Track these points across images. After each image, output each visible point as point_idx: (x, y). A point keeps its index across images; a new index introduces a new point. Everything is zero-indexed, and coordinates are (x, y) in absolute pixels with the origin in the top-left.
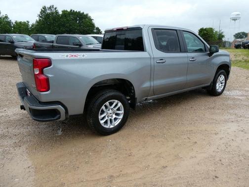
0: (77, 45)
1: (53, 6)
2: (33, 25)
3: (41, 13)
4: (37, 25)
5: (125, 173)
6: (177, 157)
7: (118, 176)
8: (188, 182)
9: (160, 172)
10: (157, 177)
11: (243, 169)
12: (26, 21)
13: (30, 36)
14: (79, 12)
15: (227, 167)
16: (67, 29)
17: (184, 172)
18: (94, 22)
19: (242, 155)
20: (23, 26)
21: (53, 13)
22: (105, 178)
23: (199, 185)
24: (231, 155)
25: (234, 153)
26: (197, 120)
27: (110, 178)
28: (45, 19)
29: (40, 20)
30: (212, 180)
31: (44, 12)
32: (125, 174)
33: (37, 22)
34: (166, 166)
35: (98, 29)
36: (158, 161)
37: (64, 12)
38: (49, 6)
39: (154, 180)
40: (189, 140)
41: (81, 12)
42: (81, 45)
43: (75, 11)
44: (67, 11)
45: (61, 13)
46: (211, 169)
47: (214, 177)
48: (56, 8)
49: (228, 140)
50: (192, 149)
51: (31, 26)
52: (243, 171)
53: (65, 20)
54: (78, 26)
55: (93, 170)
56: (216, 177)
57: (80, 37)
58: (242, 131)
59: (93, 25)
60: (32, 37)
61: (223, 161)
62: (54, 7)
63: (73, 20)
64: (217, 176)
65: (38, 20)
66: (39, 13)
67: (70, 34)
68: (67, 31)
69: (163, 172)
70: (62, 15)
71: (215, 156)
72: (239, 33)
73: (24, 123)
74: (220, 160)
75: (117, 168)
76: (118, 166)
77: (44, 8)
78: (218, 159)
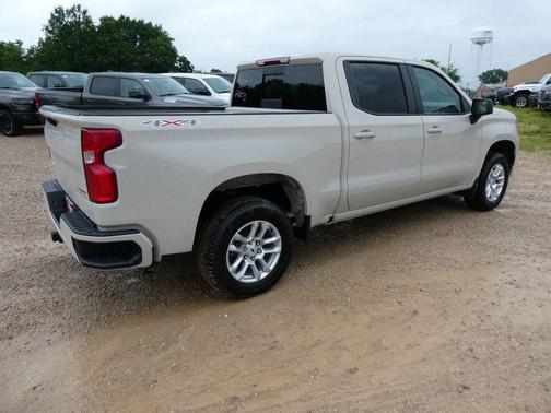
0: (139, 97)
1: (79, 7)
2: (31, 51)
3: (50, 21)
4: (42, 51)
5: (265, 389)
6: (377, 347)
7: (250, 398)
8: (406, 402)
9: (342, 383)
10: (336, 395)
11: (519, 366)
12: (13, 41)
13: (25, 74)
14: (141, 22)
15: (485, 363)
16: (113, 60)
17: (395, 380)
18: (174, 43)
19: (516, 337)
20: (6, 53)
21: (78, 23)
22: (219, 405)
23: (429, 408)
24: (493, 337)
25: (498, 333)
26: (414, 263)
27: (232, 404)
28: (60, 35)
29: (48, 39)
30: (456, 395)
31: (58, 19)
32: (263, 392)
33: (41, 42)
34: (356, 369)
35: (183, 60)
36: (337, 357)
37: (105, 20)
38: (70, 7)
39: (332, 402)
40: (400, 307)
41: (146, 22)
42: (147, 97)
43: (132, 19)
44: (111, 19)
45: (97, 23)
46: (451, 370)
47: (461, 389)
48: (85, 12)
49: (483, 303)
50: (409, 327)
51: (26, 52)
52: (519, 370)
53: (107, 39)
54: (137, 54)
55: (190, 387)
56: (465, 387)
57: (147, 79)
58: (511, 283)
59: (173, 52)
60: (30, 78)
61: (477, 351)
62: (82, 9)
63: (126, 39)
64: (467, 384)
65: (44, 38)
66: (47, 23)
67: (119, 70)
68: (112, 64)
69: (348, 383)
70: (100, 28)
71: (460, 340)
72: (490, 73)
73: (20, 282)
74: (471, 350)
75: (246, 380)
76: (247, 373)
77: (59, 11)
78: (466, 347)
